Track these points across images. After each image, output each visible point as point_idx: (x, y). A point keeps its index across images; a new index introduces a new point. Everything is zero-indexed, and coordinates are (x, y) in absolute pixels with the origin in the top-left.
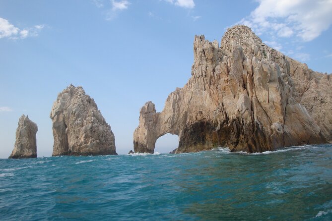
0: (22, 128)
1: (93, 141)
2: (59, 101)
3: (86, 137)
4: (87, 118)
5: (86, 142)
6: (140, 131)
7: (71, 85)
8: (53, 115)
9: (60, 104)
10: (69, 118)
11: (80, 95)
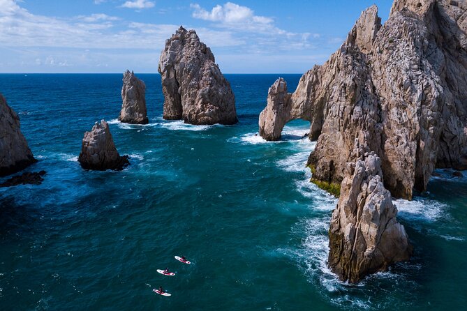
0: (128, 88)
1: (212, 108)
2: (168, 51)
3: (203, 103)
4: (204, 78)
5: (203, 109)
6: (268, 115)
7: (182, 28)
8: (162, 70)
9: (169, 55)
10: (181, 75)
11: (193, 44)
